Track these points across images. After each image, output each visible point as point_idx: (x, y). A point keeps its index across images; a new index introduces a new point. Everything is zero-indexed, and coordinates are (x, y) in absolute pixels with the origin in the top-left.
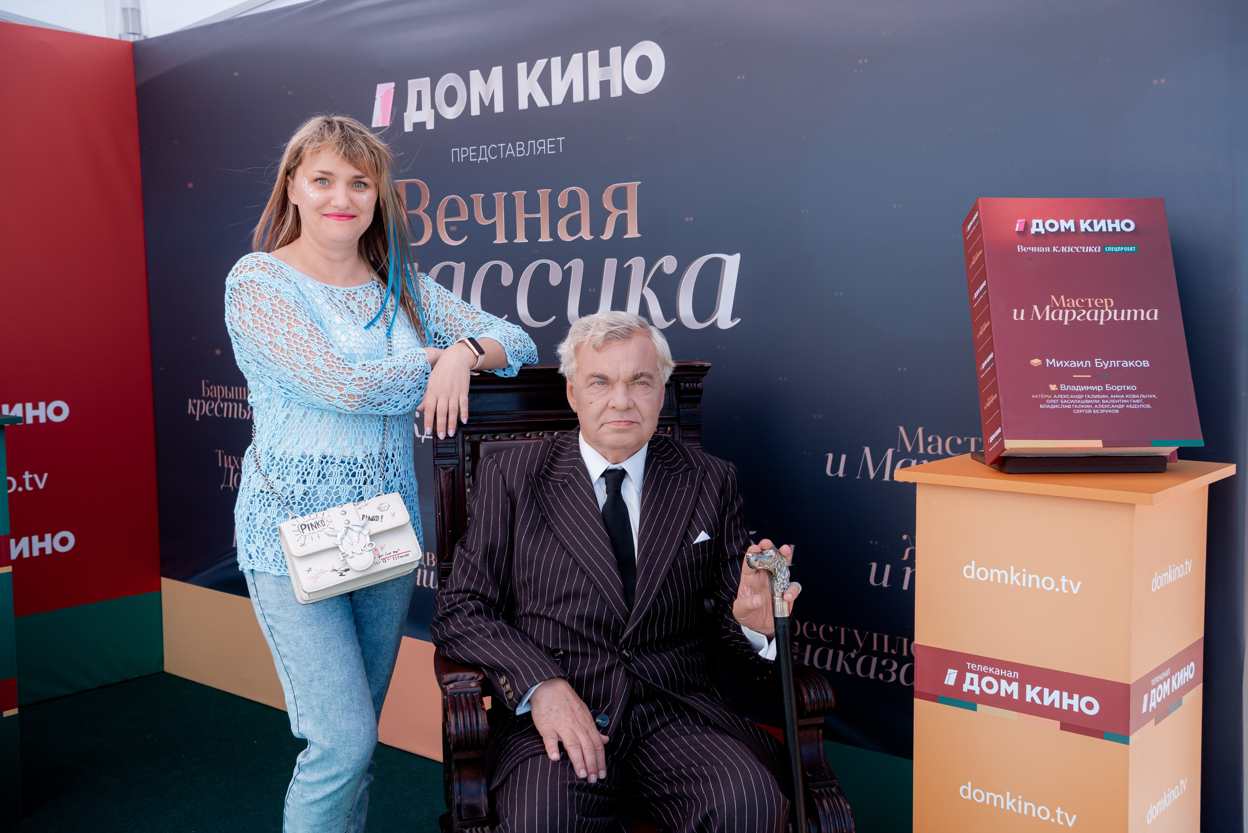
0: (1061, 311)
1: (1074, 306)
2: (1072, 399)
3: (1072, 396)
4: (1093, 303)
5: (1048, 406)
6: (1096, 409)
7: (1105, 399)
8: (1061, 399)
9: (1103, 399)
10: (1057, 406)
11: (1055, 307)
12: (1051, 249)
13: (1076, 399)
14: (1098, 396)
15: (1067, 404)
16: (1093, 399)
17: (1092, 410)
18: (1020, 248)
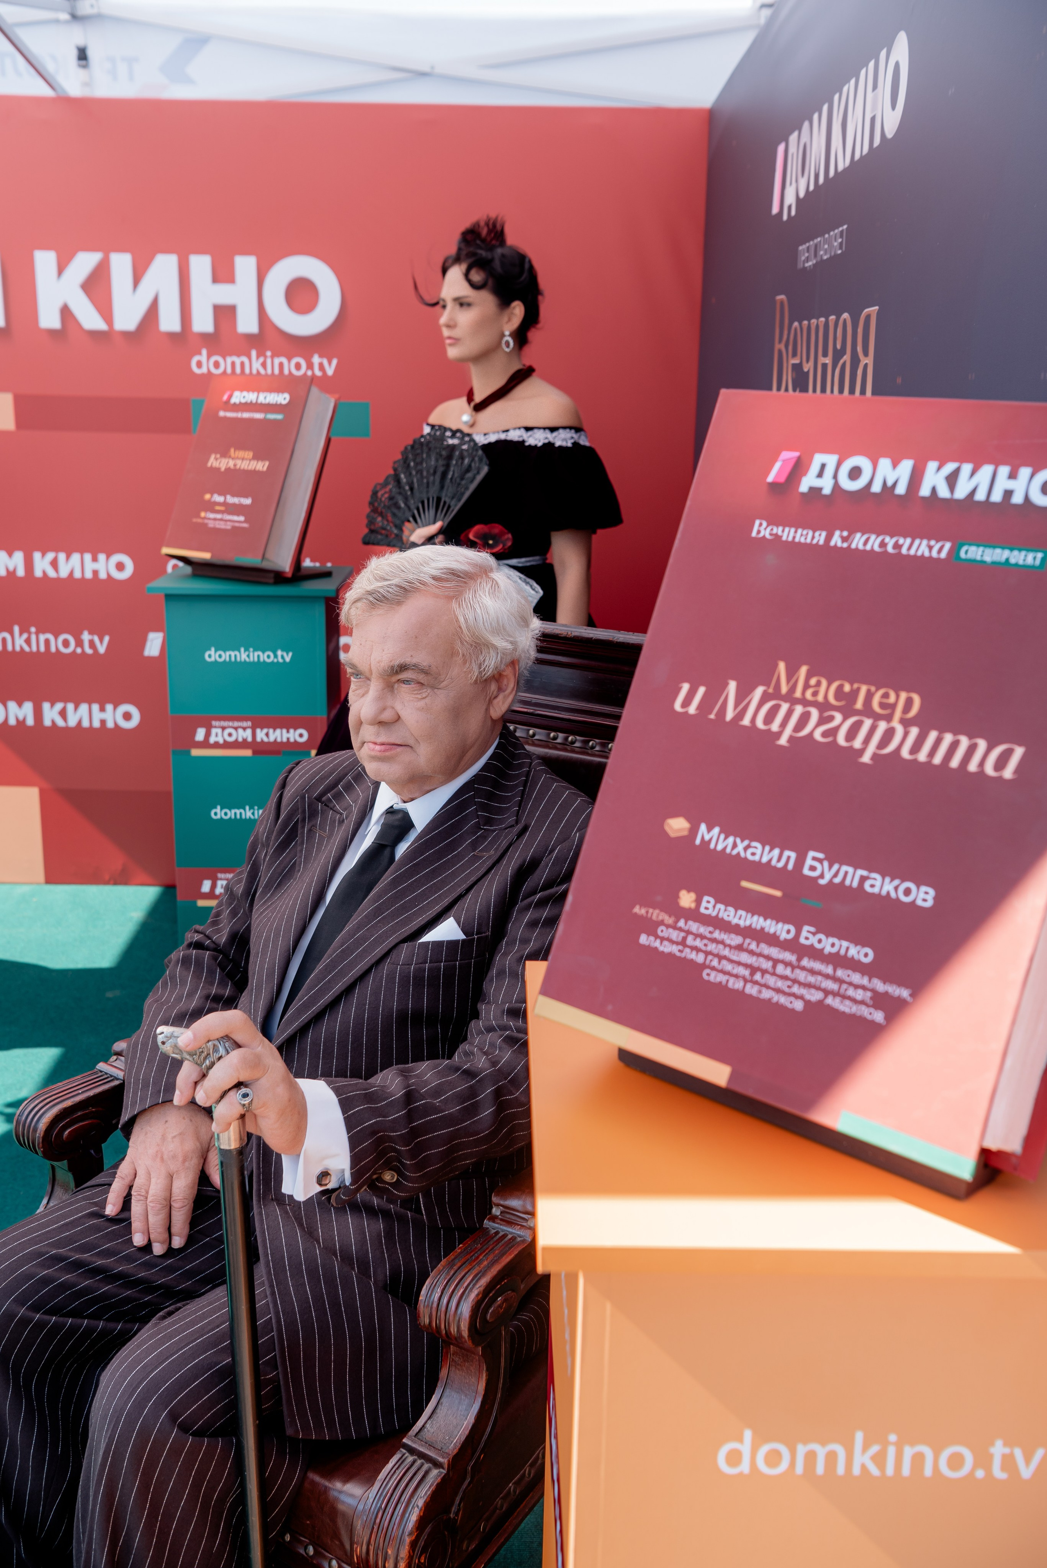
0: (785, 707)
1: (820, 698)
2: (714, 940)
3: (717, 935)
4: (869, 696)
5: (657, 944)
6: (756, 983)
7: (787, 964)
8: (692, 933)
9: (782, 962)
10: (674, 949)
11: (776, 695)
12: (829, 538)
13: (722, 942)
14: (774, 952)
15: (697, 950)
16: (760, 955)
17: (746, 981)
18: (761, 529)
